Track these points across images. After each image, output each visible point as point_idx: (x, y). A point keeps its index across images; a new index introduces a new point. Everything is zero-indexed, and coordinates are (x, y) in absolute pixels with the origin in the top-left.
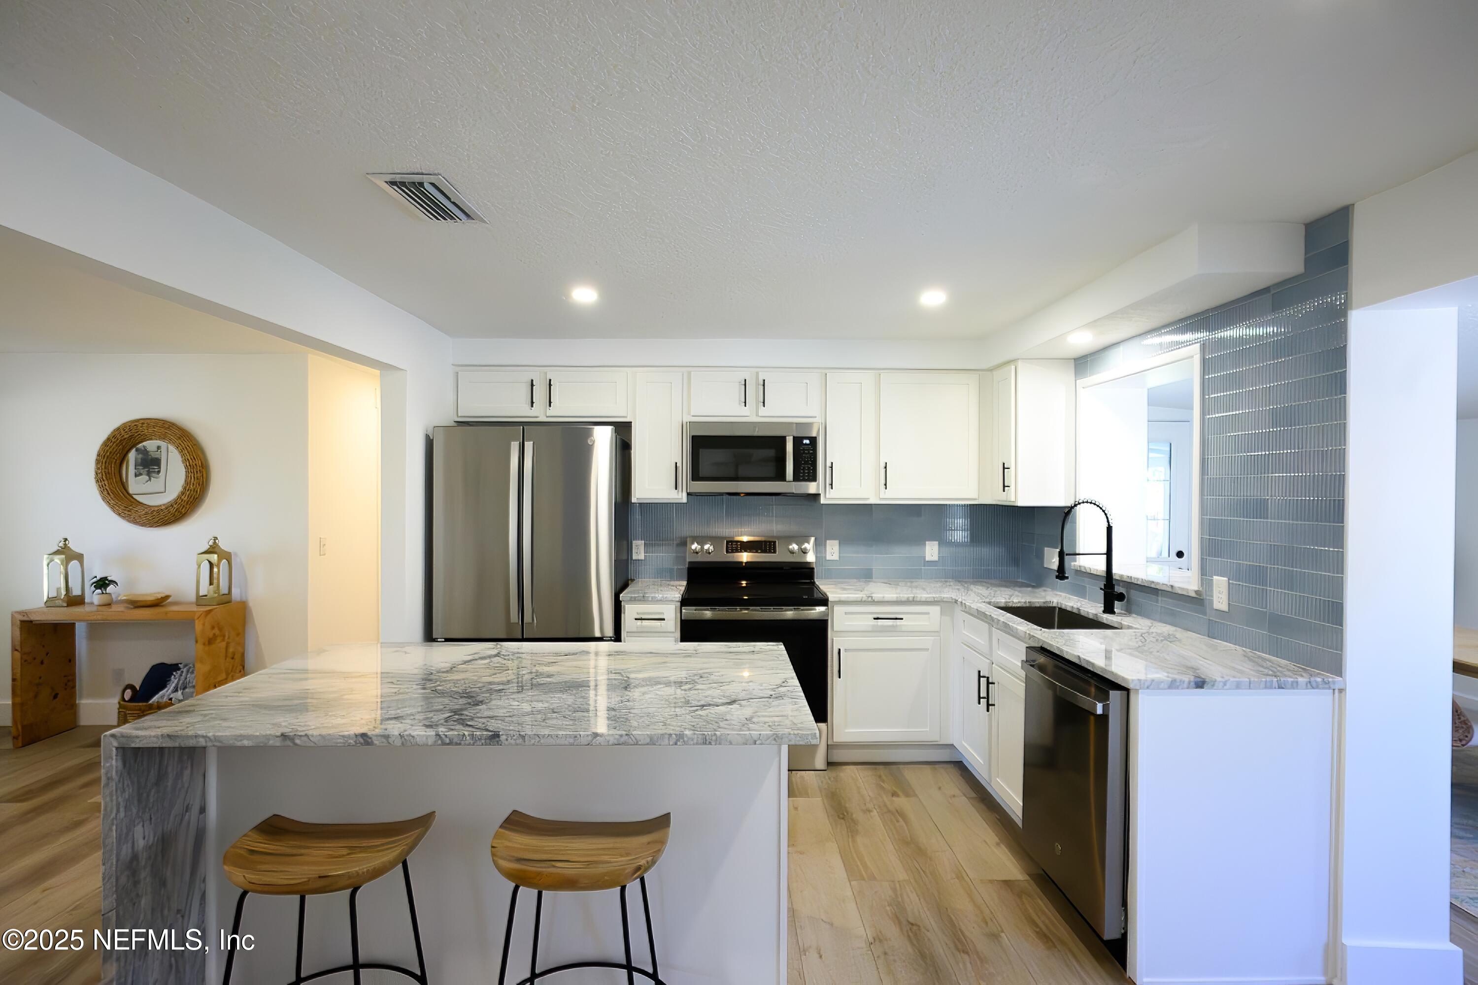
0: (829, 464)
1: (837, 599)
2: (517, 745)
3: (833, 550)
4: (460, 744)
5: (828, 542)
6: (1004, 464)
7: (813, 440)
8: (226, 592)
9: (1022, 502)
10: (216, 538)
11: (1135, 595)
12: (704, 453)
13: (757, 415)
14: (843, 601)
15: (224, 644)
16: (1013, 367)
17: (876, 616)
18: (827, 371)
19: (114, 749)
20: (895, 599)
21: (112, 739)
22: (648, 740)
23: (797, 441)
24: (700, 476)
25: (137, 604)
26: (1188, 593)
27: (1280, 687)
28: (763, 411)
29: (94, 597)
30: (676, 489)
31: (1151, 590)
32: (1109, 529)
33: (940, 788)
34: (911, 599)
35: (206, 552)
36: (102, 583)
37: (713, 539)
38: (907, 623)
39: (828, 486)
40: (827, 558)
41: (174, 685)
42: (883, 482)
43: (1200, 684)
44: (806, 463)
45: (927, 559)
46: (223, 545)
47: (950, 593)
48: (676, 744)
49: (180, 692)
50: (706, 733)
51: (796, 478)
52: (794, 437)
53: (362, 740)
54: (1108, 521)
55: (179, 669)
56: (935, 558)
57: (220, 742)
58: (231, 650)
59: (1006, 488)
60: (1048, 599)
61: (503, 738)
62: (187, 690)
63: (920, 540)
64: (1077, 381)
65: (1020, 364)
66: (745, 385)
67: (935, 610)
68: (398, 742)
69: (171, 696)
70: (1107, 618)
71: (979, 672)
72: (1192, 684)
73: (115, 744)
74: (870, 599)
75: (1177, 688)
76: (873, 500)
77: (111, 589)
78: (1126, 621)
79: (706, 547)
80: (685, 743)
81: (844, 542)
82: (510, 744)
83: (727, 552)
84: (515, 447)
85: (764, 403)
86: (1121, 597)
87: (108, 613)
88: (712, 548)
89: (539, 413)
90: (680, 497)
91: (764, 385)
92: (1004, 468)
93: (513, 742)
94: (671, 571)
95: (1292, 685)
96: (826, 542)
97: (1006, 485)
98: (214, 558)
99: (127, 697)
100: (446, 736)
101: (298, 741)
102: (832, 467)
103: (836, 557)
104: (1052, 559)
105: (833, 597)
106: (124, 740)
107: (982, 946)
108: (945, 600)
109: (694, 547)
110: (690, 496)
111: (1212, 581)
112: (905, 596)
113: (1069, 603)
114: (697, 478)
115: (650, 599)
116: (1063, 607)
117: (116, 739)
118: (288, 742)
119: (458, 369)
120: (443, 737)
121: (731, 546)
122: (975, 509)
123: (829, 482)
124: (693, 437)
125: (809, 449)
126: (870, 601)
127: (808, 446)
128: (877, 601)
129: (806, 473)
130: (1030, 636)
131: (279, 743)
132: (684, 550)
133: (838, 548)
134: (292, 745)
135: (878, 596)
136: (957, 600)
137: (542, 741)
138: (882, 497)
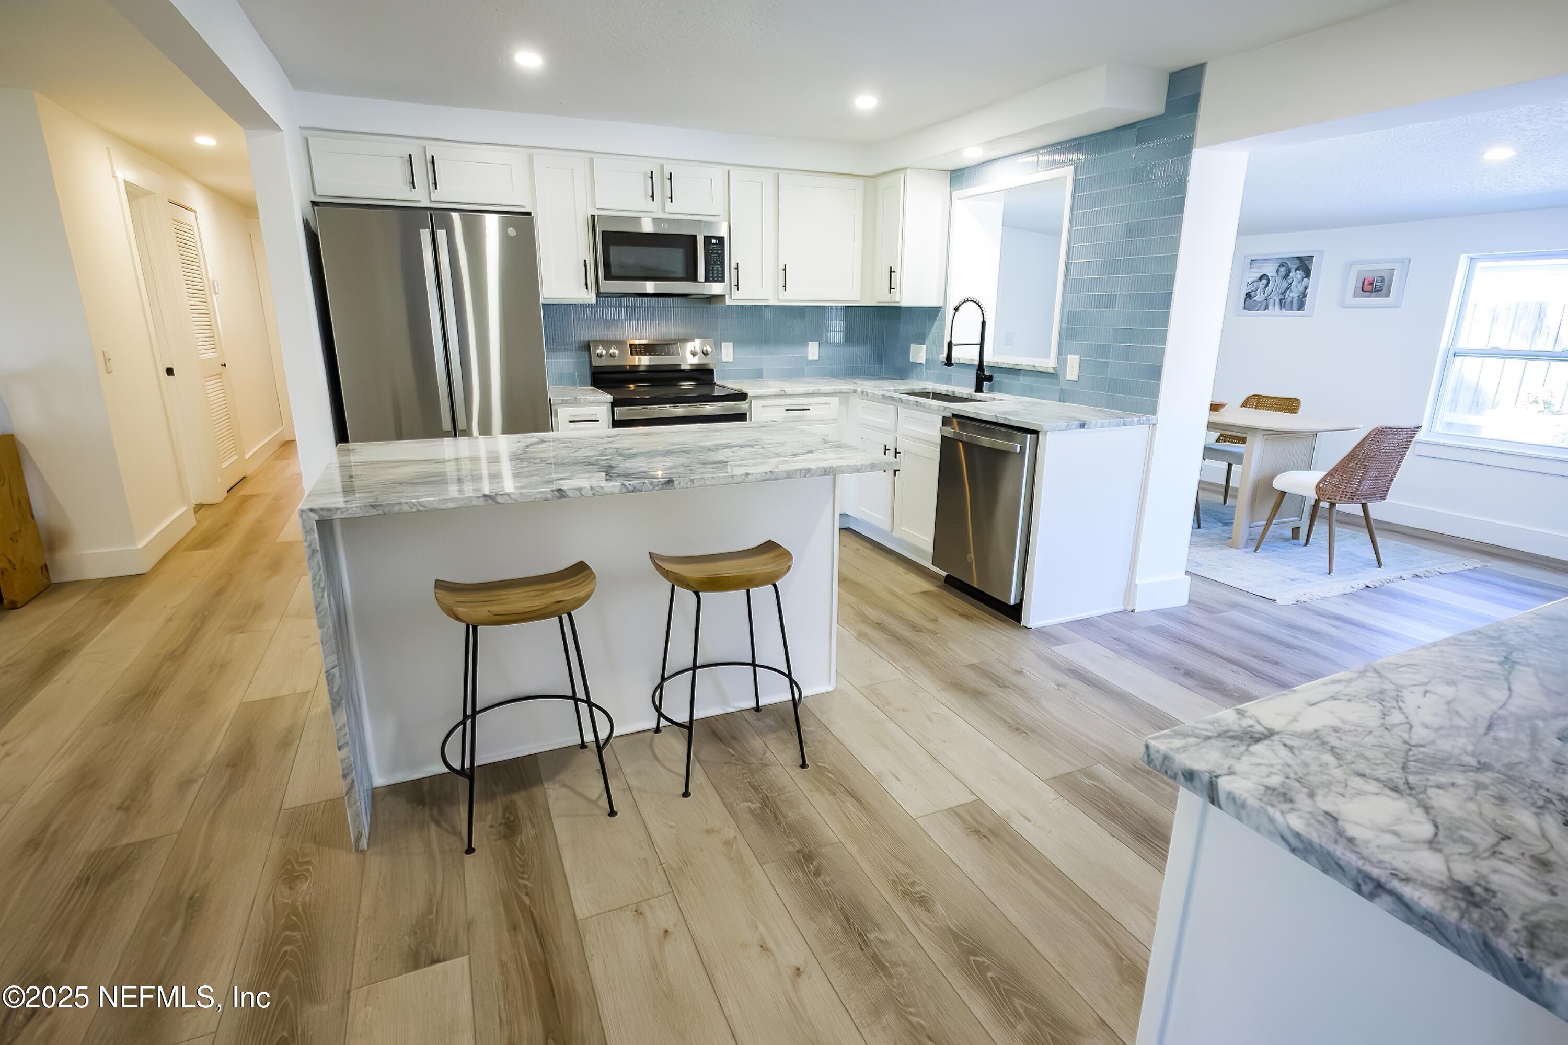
0: (733, 265)
1: (755, 394)
3: (728, 352)
5: (723, 344)
6: (891, 268)
7: (721, 241)
9: (905, 303)
11: (997, 377)
12: (613, 250)
13: (664, 211)
14: (758, 396)
16: (902, 176)
17: (787, 408)
18: (729, 168)
19: (315, 522)
20: (803, 392)
21: (312, 514)
22: (785, 475)
23: (707, 239)
24: (612, 274)
26: (1047, 370)
27: (1124, 425)
28: (669, 207)
30: (587, 288)
31: (1014, 371)
32: (984, 323)
34: (816, 392)
37: (617, 344)
38: (814, 413)
39: (734, 288)
40: (723, 361)
42: (782, 283)
43: (1082, 426)
44: (715, 263)
45: (810, 358)
47: (844, 386)
48: (805, 476)
51: (707, 279)
52: (704, 236)
53: (558, 494)
54: (983, 317)
56: (816, 357)
57: (425, 507)
59: (892, 290)
60: (925, 386)
61: (676, 483)
63: (802, 342)
64: (954, 193)
65: (909, 170)
66: (652, 178)
67: (834, 400)
68: (590, 493)
70: (979, 395)
71: (886, 446)
72: (1079, 425)
73: (317, 518)
74: (783, 393)
75: (1070, 429)
76: (773, 302)
78: (997, 395)
79: (611, 351)
80: (812, 475)
81: (739, 342)
83: (632, 355)
84: (425, 234)
85: (671, 198)
86: (990, 379)
88: (617, 352)
89: (425, 197)
90: (589, 297)
91: (671, 179)
92: (891, 272)
93: (684, 485)
94: (572, 377)
95: (1130, 423)
96: (721, 344)
97: (892, 287)
101: (499, 499)
102: (737, 267)
103: (732, 359)
104: (919, 354)
105: (750, 391)
106: (324, 513)
107: (930, 626)
108: (844, 391)
109: (598, 351)
110: (598, 294)
111: (1066, 359)
112: (811, 388)
113: (943, 388)
114: (608, 277)
115: (582, 401)
116: (938, 392)
117: (316, 513)
118: (490, 501)
119: (307, 133)
120: (629, 486)
121: (636, 350)
122: (850, 312)
123: (734, 282)
124: (603, 232)
125: (717, 250)
126: (783, 395)
127: (716, 246)
128: (788, 395)
129: (716, 272)
130: (945, 408)
131: (482, 502)
132: (587, 353)
133: (731, 350)
134: (494, 503)
135: (790, 388)
136: (856, 390)
137: (708, 483)
138: (780, 298)
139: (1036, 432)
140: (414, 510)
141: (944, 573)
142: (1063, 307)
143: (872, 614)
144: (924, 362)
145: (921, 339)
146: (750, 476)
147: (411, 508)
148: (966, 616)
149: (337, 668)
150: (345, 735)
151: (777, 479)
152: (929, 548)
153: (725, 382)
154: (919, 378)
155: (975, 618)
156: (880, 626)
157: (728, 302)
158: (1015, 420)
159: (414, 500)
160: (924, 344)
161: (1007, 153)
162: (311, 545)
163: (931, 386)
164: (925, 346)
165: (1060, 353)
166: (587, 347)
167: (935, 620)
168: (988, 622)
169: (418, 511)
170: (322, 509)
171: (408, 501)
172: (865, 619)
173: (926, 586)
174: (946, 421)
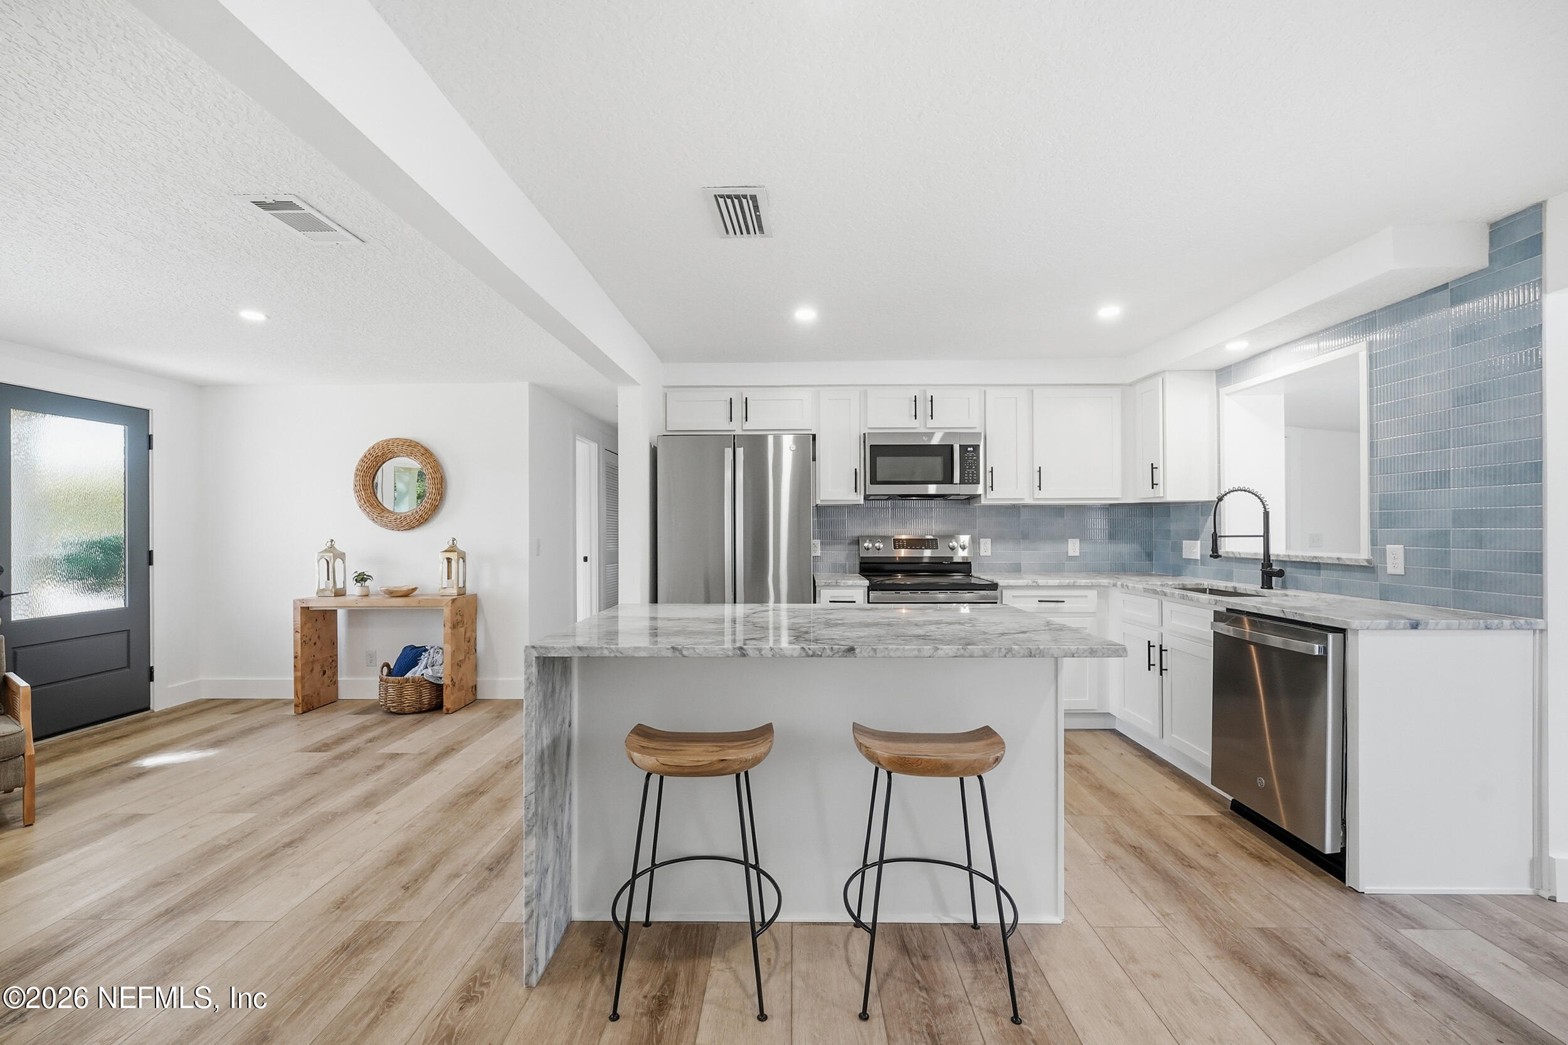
0: (989, 469)
1: (1007, 585)
2: (870, 657)
3: (986, 547)
4: (821, 656)
5: (982, 537)
6: (1153, 464)
7: (976, 448)
8: (462, 586)
9: (1170, 498)
10: (454, 540)
11: (1288, 570)
12: (880, 460)
13: (925, 427)
14: (1011, 586)
15: (463, 630)
16: (1161, 379)
17: (1040, 599)
18: (986, 388)
19: (535, 658)
20: (1059, 585)
21: (533, 650)
22: (981, 653)
23: (963, 448)
24: (878, 480)
25: (392, 594)
26: (1359, 562)
28: (930, 423)
29: (354, 590)
30: (856, 492)
32: (1266, 515)
33: (1105, 748)
34: (1072, 584)
35: (446, 551)
36: (361, 578)
37: (884, 538)
38: (1069, 603)
39: (989, 489)
40: (981, 555)
41: (424, 663)
42: (1037, 483)
43: (1415, 626)
44: (970, 468)
45: (1069, 554)
46: (460, 546)
47: (1104, 580)
48: (1005, 656)
49: (429, 670)
50: (1031, 647)
51: (962, 482)
52: (960, 445)
53: (739, 652)
54: (1265, 507)
55: (427, 650)
56: (1077, 553)
58: (468, 635)
59: (1155, 486)
60: (1203, 582)
61: (857, 650)
62: (435, 667)
63: (1063, 538)
64: (1221, 390)
65: (1167, 373)
66: (915, 401)
67: (1091, 593)
68: (768, 653)
69: (423, 672)
70: (1268, 591)
71: (1149, 642)
72: (1408, 625)
73: (537, 654)
74: (1035, 584)
75: (1395, 628)
76: (1029, 501)
77: (368, 583)
79: (877, 544)
80: (1014, 656)
81: (996, 539)
82: (864, 657)
83: (893, 548)
84: (729, 452)
85: (932, 416)
86: (1281, 573)
87: (364, 603)
88: (882, 546)
89: (737, 427)
90: (858, 499)
91: (932, 401)
92: (1153, 468)
93: (866, 654)
94: (844, 566)
96: (980, 538)
97: (1154, 483)
98: (453, 556)
99: (385, 673)
100: (809, 649)
102: (992, 472)
103: (989, 553)
104: (1195, 549)
105: (1001, 582)
106: (542, 651)
107: (1205, 862)
108: (1102, 584)
109: (866, 545)
110: (866, 498)
111: (1385, 551)
112: (1066, 581)
113: (1221, 585)
114: (874, 481)
115: (842, 585)
116: (1215, 588)
117: (536, 650)
118: (677, 653)
119: (666, 390)
120: (807, 650)
121: (898, 544)
122: (1111, 509)
123: (989, 484)
124: (871, 446)
125: (973, 456)
126: (1035, 586)
127: (970, 453)
128: (1041, 586)
129: (971, 476)
130: (1216, 602)
131: (669, 654)
132: (857, 547)
133: (989, 545)
134: (680, 656)
135: (1042, 581)
136: (1116, 584)
137: (892, 654)
138: (1036, 497)
139: (1343, 631)
140: (612, 655)
141: (1231, 798)
142: (1372, 490)
143: (1130, 834)
144: (1199, 558)
145: (1194, 536)
146: (939, 651)
147: (610, 652)
148: (1260, 858)
149: (534, 795)
150: (531, 863)
151: (971, 656)
152: (1208, 764)
153: (980, 575)
154: (1194, 575)
155: (1273, 864)
156: (1138, 851)
157: (983, 501)
158: (1309, 617)
159: (614, 646)
160: (1198, 540)
161: (1280, 341)
162: (528, 678)
163: (1207, 583)
164: (1199, 542)
165: (1374, 542)
166: (857, 542)
167: (1214, 856)
168: (1294, 873)
169: (616, 657)
170: (542, 647)
171: (608, 646)
172: (1118, 840)
173: (1205, 810)
174: (1218, 617)
